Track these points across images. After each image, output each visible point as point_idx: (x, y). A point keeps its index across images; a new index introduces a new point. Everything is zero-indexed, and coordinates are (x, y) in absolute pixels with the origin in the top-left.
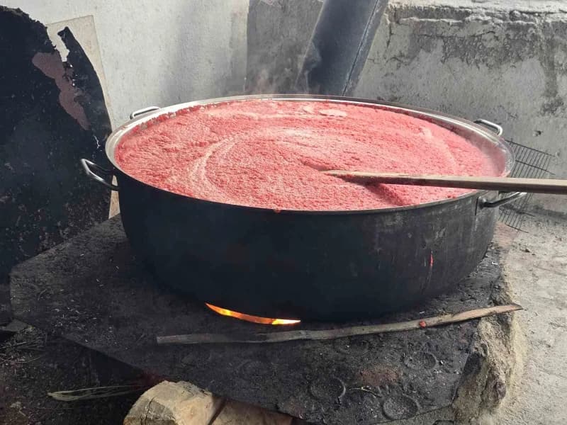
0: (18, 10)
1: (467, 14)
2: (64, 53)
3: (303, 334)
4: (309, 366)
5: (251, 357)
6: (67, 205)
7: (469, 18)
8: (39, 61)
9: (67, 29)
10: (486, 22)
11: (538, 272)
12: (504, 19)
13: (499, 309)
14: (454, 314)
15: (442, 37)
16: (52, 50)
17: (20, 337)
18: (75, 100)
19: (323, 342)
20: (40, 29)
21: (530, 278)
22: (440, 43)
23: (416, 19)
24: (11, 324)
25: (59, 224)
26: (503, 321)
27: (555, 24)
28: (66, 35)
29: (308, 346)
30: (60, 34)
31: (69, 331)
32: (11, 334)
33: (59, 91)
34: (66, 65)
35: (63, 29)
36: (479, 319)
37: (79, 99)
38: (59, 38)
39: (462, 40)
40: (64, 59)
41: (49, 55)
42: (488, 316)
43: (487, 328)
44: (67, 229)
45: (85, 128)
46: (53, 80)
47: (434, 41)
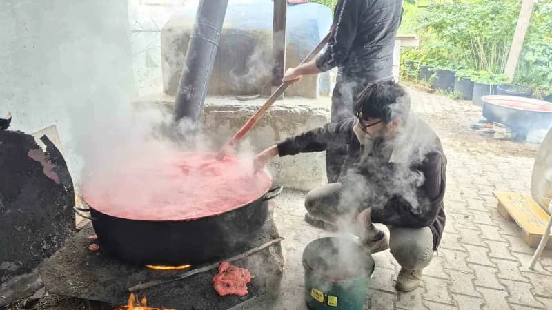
0: (19, 131)
1: (239, 108)
2: (44, 147)
3: (197, 271)
4: (202, 285)
5: (174, 287)
6: (53, 224)
7: (239, 110)
8: (31, 154)
9: (45, 136)
10: (247, 112)
11: (284, 216)
12: (254, 110)
13: (275, 241)
14: (258, 247)
15: (229, 119)
16: (38, 147)
17: (43, 301)
18: (52, 170)
19: (206, 272)
20: (31, 138)
21: (281, 220)
22: (229, 121)
23: (216, 111)
24: (35, 295)
25: (50, 235)
26: (277, 245)
27: (275, 111)
28: (45, 139)
29: (200, 276)
30: (41, 139)
31: (81, 294)
32: (37, 300)
33: (43, 167)
34: (46, 154)
35: (42, 136)
36: (268, 247)
37: (54, 169)
38: (41, 141)
39: (238, 120)
40: (45, 151)
41: (36, 150)
42: (271, 245)
43: (271, 249)
44: (55, 237)
45: (59, 183)
46: (39, 163)
47: (225, 120)
